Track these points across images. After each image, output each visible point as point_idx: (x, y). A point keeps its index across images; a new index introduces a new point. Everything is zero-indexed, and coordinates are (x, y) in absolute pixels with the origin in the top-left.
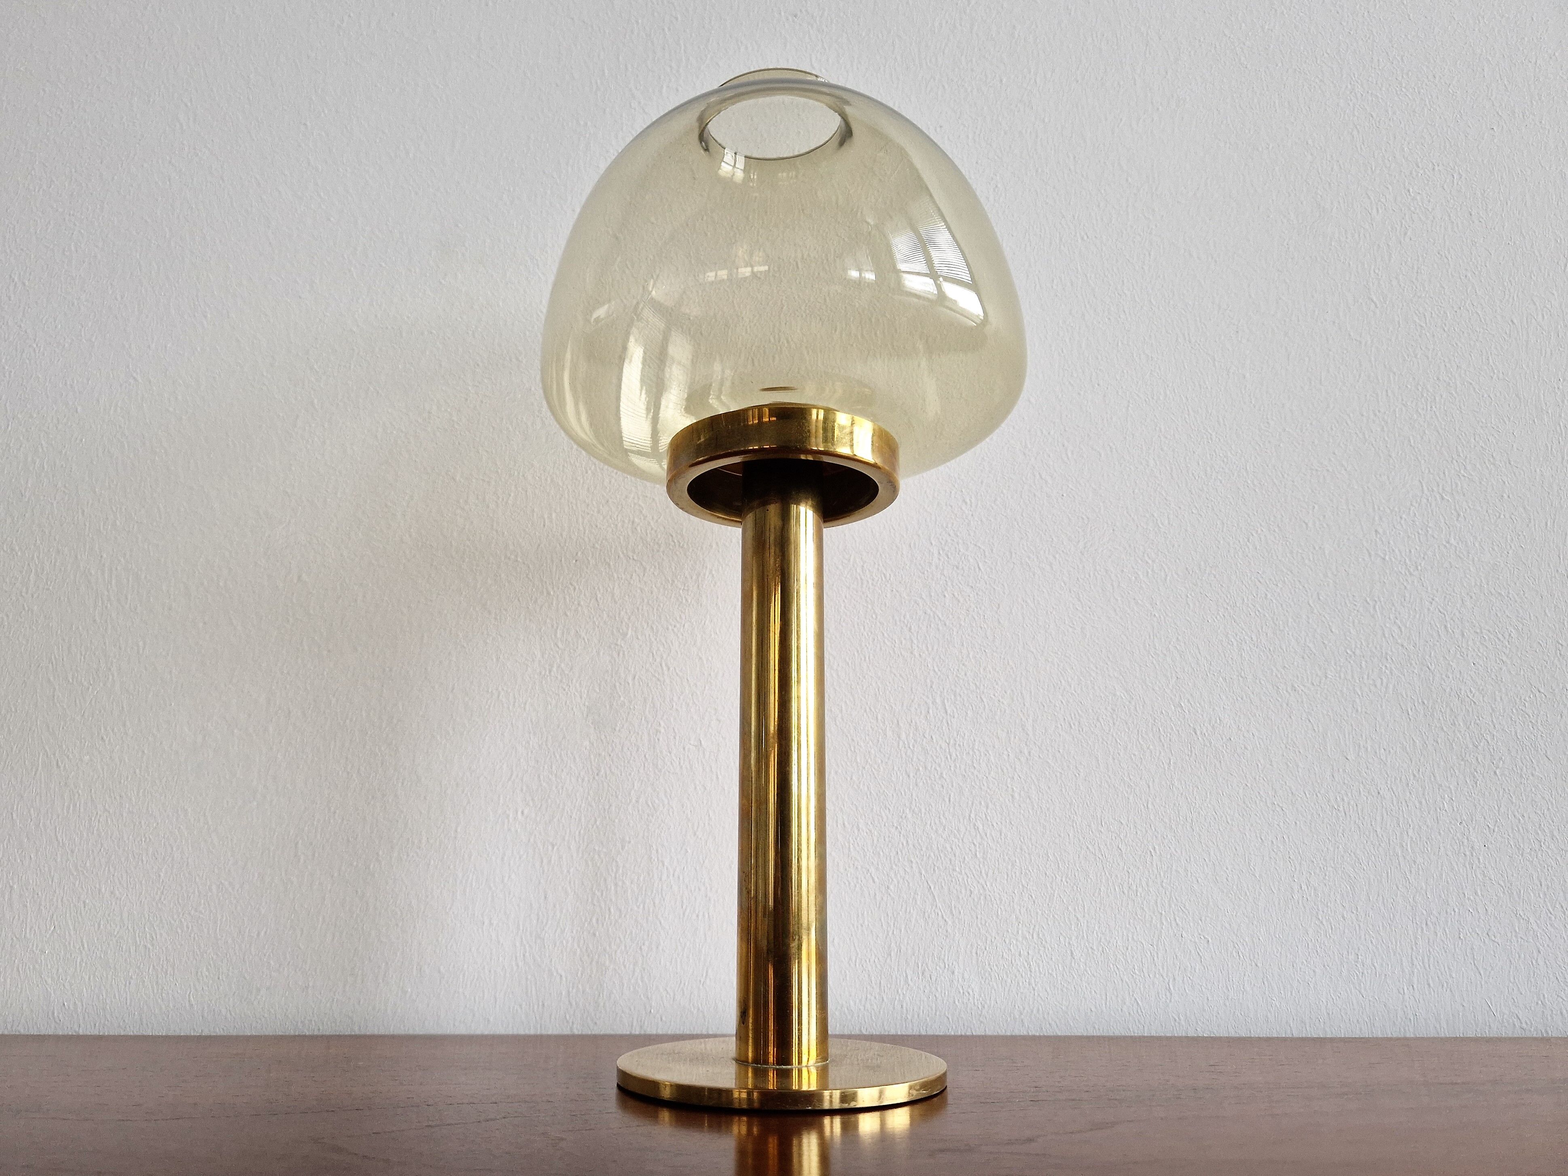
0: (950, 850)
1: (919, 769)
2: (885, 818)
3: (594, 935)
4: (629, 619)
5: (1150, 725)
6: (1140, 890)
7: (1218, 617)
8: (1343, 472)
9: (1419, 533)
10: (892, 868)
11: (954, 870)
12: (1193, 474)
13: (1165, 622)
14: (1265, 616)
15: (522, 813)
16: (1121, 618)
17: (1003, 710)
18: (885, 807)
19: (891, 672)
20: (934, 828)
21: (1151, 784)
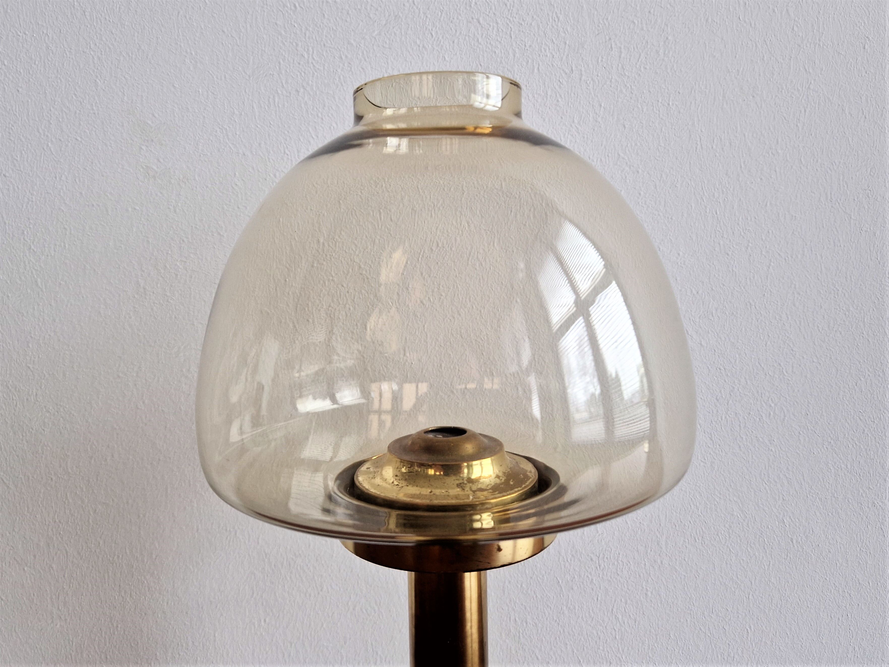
0: (596, 635)
1: (574, 577)
2: (547, 614)
5: (758, 536)
6: (736, 656)
7: (822, 450)
10: (551, 649)
11: (599, 648)
12: (818, 327)
14: (860, 448)
15: (265, 621)
16: (744, 453)
17: (643, 530)
18: (548, 606)
20: (585, 620)
21: (753, 582)
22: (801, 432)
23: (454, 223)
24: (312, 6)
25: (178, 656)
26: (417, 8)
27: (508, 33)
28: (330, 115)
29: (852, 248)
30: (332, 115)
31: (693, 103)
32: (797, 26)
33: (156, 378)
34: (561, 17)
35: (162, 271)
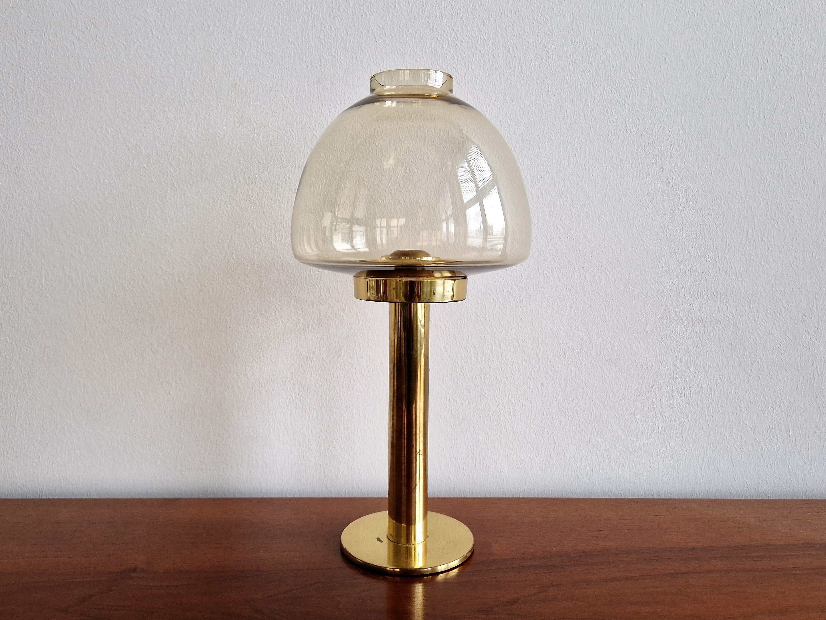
0: (498, 411)
1: (486, 375)
3: (335, 448)
4: (346, 302)
6: (584, 429)
7: (638, 301)
8: (714, 225)
9: (746, 258)
13: (612, 304)
14: (661, 301)
15: (299, 394)
16: (590, 302)
17: (528, 347)
19: (475, 328)
20: (492, 402)
22: (625, 291)
23: (420, 157)
24: (341, 27)
25: (246, 414)
26: (402, 30)
27: (455, 46)
28: (349, 91)
29: (657, 179)
30: (350, 91)
31: (563, 90)
32: (625, 46)
33: (241, 244)
34: (486, 38)
35: (247, 180)
